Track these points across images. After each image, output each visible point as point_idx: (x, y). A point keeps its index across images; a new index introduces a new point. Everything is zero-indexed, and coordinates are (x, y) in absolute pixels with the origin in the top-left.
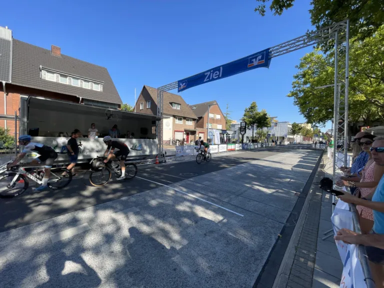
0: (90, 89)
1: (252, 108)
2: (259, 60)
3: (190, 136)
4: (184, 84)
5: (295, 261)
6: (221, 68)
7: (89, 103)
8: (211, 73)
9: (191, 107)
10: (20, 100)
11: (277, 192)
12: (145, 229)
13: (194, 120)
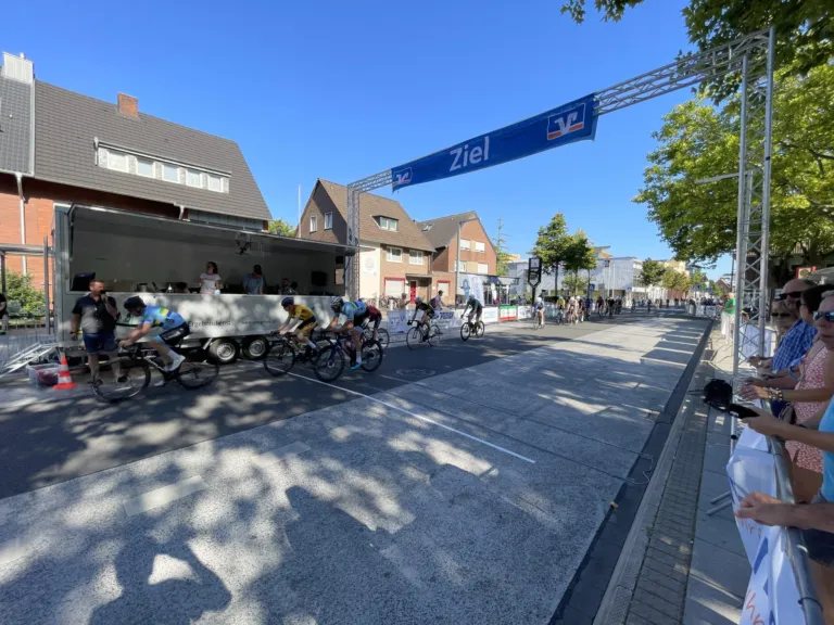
0: (201, 186)
1: (554, 227)
2: (573, 123)
3: (418, 289)
4: (407, 175)
5: (647, 560)
6: (487, 139)
7: (200, 219)
8: (464, 150)
9: (421, 225)
10: (53, 214)
11: (608, 410)
12: (323, 489)
13: (427, 253)
